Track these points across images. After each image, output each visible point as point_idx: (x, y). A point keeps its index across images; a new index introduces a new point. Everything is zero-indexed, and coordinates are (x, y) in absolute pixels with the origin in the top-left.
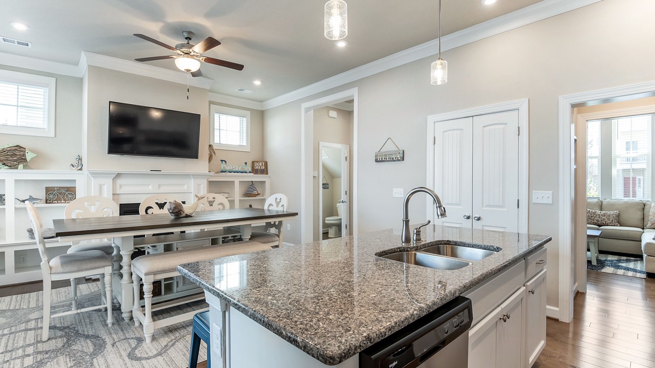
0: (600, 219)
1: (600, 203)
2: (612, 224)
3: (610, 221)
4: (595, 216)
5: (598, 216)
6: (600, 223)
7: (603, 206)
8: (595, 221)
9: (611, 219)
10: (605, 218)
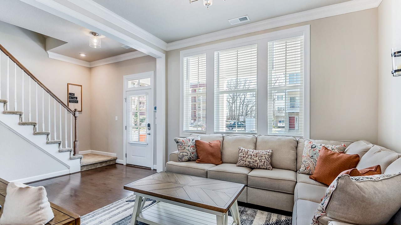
0: (252, 161)
1: (255, 140)
2: (263, 167)
3: (262, 163)
4: (247, 156)
5: (250, 157)
6: (251, 165)
7: (258, 144)
8: (247, 163)
9: (263, 161)
10: (257, 159)
